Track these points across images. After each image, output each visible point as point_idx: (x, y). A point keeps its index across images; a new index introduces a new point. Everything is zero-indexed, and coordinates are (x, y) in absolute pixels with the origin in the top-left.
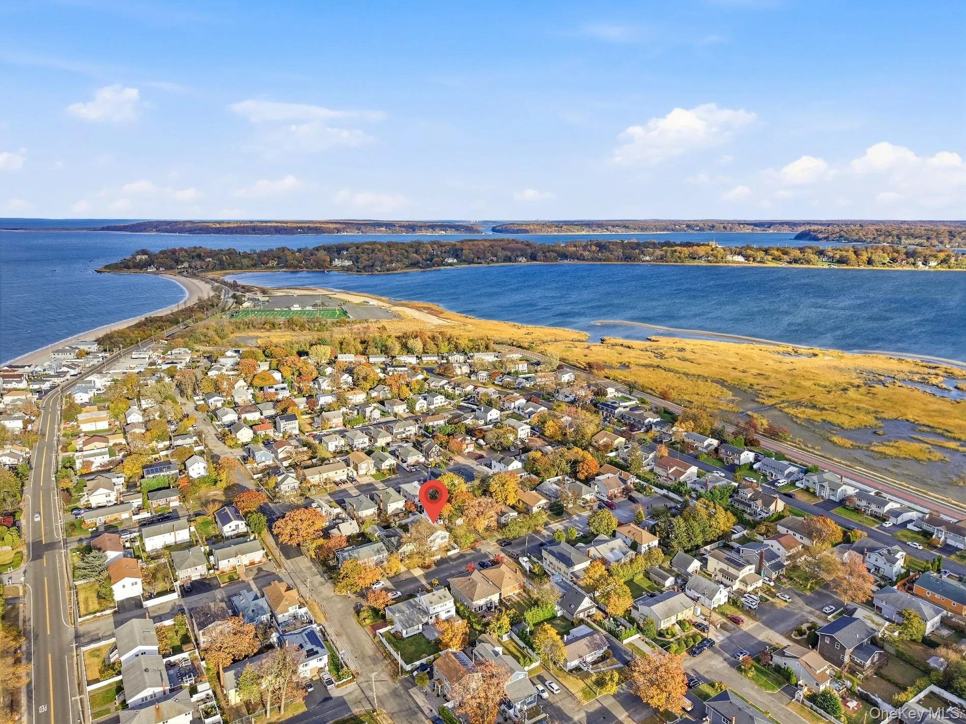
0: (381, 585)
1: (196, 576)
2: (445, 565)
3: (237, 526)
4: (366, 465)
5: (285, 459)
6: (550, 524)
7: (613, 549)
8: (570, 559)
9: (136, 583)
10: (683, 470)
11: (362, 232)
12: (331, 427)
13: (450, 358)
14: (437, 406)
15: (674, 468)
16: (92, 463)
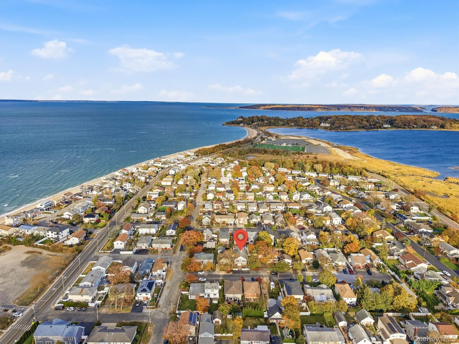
0: (202, 273)
1: (144, 248)
2: (237, 274)
3: (172, 232)
4: (243, 219)
5: (216, 209)
6: (307, 271)
7: (323, 294)
8: (291, 291)
9: (122, 244)
10: (416, 264)
11: (351, 110)
12: (247, 200)
13: (334, 176)
14: (305, 199)
15: (411, 262)
16: (152, 197)
